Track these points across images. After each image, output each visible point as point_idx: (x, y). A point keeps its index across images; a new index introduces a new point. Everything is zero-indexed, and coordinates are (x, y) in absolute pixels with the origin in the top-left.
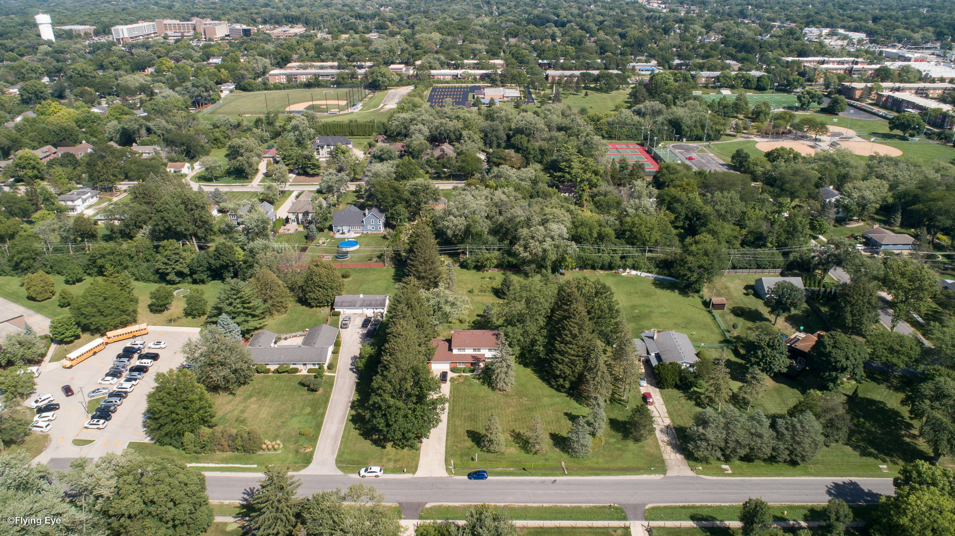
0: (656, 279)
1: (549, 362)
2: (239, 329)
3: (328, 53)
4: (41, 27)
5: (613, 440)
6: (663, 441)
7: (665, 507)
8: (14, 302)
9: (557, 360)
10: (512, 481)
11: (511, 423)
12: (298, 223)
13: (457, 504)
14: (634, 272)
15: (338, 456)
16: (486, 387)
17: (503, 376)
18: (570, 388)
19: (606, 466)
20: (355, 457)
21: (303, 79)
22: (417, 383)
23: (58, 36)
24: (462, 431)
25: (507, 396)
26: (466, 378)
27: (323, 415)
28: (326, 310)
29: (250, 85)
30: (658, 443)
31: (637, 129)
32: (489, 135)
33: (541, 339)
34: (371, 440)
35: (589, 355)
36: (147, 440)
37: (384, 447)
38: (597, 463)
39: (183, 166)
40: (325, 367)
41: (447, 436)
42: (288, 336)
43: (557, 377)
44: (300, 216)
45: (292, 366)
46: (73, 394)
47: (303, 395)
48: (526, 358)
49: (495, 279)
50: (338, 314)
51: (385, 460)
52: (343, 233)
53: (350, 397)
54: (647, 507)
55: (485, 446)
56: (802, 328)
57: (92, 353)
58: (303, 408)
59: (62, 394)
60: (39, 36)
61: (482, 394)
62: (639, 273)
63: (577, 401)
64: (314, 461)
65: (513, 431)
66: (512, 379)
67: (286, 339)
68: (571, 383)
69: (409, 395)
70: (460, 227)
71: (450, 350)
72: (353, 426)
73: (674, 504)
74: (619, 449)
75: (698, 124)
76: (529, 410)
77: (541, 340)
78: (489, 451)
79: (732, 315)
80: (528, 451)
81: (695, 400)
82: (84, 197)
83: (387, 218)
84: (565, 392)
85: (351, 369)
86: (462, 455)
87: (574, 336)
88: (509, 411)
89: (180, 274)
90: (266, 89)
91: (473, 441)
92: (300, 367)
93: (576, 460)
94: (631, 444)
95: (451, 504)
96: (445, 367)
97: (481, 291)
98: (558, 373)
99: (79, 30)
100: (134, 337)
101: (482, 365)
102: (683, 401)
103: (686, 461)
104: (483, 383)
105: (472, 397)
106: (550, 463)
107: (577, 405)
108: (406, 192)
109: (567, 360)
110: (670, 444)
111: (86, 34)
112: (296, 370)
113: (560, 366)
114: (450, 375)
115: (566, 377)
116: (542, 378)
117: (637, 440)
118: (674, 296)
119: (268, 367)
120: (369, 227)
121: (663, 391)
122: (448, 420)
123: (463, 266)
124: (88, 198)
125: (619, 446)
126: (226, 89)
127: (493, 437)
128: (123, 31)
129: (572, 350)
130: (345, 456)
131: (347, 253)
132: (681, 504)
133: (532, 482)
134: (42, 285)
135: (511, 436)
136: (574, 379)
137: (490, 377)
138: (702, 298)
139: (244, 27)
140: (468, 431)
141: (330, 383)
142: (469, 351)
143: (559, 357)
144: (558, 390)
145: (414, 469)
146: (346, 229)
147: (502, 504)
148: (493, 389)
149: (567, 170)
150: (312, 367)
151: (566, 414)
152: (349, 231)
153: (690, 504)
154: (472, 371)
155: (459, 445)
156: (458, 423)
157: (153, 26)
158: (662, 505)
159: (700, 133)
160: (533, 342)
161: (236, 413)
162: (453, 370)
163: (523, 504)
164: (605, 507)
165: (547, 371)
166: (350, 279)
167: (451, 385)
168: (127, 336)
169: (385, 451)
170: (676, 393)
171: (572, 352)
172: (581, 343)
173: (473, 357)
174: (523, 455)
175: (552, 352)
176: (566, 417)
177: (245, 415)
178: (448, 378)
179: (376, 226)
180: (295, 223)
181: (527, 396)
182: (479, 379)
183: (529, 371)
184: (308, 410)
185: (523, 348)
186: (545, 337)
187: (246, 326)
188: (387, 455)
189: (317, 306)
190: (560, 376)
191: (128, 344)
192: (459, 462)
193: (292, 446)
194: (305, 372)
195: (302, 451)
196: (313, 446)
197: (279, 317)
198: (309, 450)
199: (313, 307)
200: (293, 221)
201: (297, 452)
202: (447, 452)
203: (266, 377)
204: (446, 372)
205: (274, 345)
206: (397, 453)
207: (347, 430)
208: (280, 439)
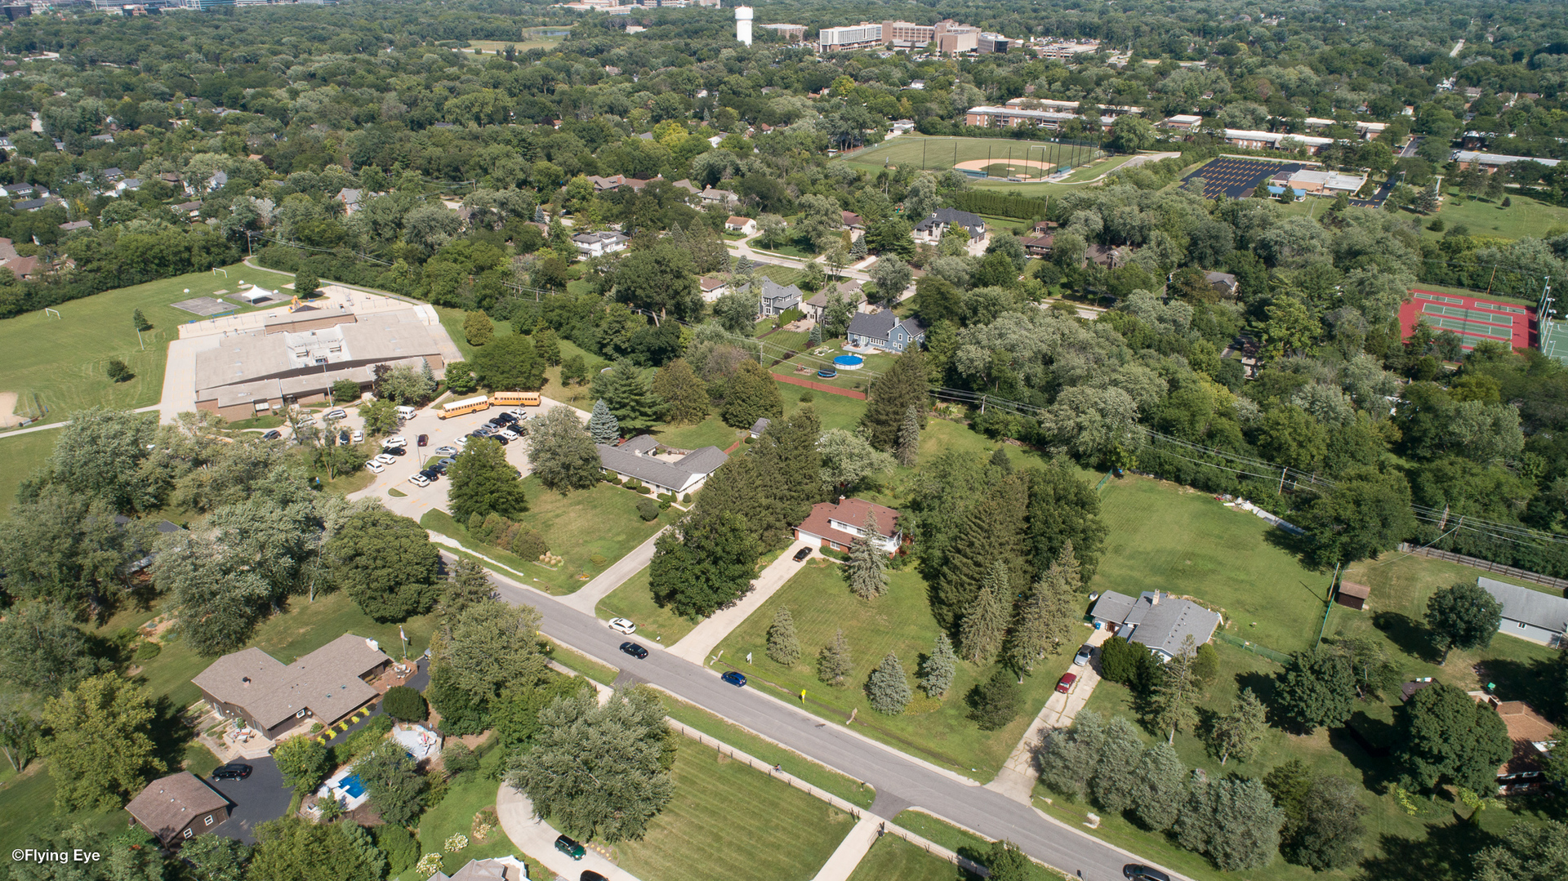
0: (1280, 527)
2: (617, 424)
3: (1079, 88)
4: (739, 23)
5: (952, 711)
6: (1027, 745)
7: (937, 821)
8: (454, 341)
10: (769, 702)
12: (817, 321)
13: (680, 698)
14: (1248, 506)
15: (608, 597)
17: (865, 573)
19: (910, 738)
20: (622, 605)
21: (1015, 123)
23: (756, 37)
24: (765, 624)
25: (864, 604)
26: (830, 564)
27: (633, 548)
28: (744, 434)
29: (933, 125)
30: (1016, 743)
34: (656, 594)
36: (449, 512)
37: (662, 606)
38: (903, 730)
39: (745, 223)
40: (680, 497)
41: (743, 623)
42: (673, 450)
44: (820, 311)
45: (644, 484)
46: (425, 445)
47: (630, 520)
51: (652, 620)
52: (856, 345)
54: (911, 809)
56: (1492, 686)
57: (470, 410)
58: (618, 534)
59: (415, 441)
60: (735, 36)
62: (1256, 509)
64: (579, 592)
67: (670, 453)
70: (976, 363)
71: (828, 521)
73: (953, 823)
74: (951, 727)
76: (877, 631)
80: (822, 679)
81: (1144, 715)
82: (607, 241)
86: (738, 650)
89: (617, 349)
90: (955, 134)
92: (653, 488)
93: (876, 714)
94: (973, 728)
95: (674, 695)
96: (816, 543)
99: (785, 31)
100: (523, 405)
102: (1123, 707)
103: (1033, 783)
105: (817, 590)
106: (839, 704)
108: (962, 304)
110: (1033, 751)
111: (792, 36)
112: (648, 491)
114: (814, 553)
118: (1287, 562)
119: (619, 477)
120: (895, 344)
121: (1103, 681)
123: (974, 425)
124: (611, 243)
125: (953, 722)
126: (898, 128)
128: (834, 36)
130: (615, 601)
131: (835, 371)
132: (963, 828)
133: (792, 715)
134: (479, 326)
135: (821, 653)
138: (1337, 579)
139: (1001, 38)
141: (671, 517)
142: (852, 530)
145: (670, 641)
147: (731, 721)
148: (852, 589)
150: (665, 492)
152: (865, 345)
153: (978, 834)
154: (846, 559)
155: (746, 638)
156: (770, 612)
157: (878, 29)
158: (935, 815)
161: (550, 515)
162: (821, 549)
163: (755, 732)
164: (854, 782)
167: (804, 565)
168: (515, 402)
169: (660, 610)
170: (1124, 693)
173: (856, 540)
174: (812, 679)
176: (917, 660)
177: (557, 520)
178: (808, 557)
179: (905, 344)
181: (889, 615)
182: (845, 571)
184: (622, 538)
187: (629, 424)
188: (659, 615)
189: (736, 425)
191: (509, 410)
192: (726, 656)
193: (571, 569)
194: (654, 496)
195: (577, 577)
196: (592, 577)
197: (686, 427)
198: (583, 579)
199: (732, 426)
200: (812, 317)
201: (571, 576)
202: (726, 639)
203: (612, 488)
204: (810, 550)
205: (638, 453)
206: (669, 618)
207: (641, 574)
208: (566, 557)
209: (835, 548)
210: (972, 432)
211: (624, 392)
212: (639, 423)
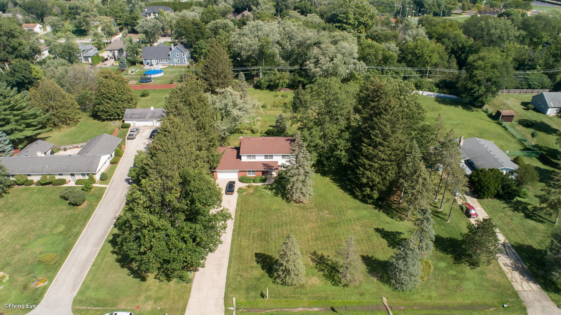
0: (438, 97)
1: (354, 169)
2: (7, 138)
5: (442, 265)
6: (506, 265)
9: (363, 165)
11: (311, 243)
12: (115, 60)
15: (81, 292)
16: (279, 198)
17: (300, 185)
18: (378, 199)
19: (442, 302)
20: (102, 295)
22: (186, 194)
24: (249, 255)
25: (304, 208)
26: (256, 189)
27: (78, 234)
28: (118, 123)
30: (500, 268)
31: (390, 7)
32: (280, 4)
33: (343, 142)
34: (130, 269)
35: (404, 158)
37: (144, 279)
39: (35, 26)
40: (97, 177)
41: (230, 262)
42: (67, 147)
43: (362, 186)
44: (116, 53)
45: (57, 177)
47: (61, 210)
48: (323, 165)
49: (287, 97)
50: (128, 126)
51: (142, 298)
52: (152, 65)
53: (116, 212)
55: (279, 276)
58: (56, 226)
61: (275, 206)
63: (388, 214)
64: (43, 302)
65: (315, 253)
66: (310, 190)
67: (65, 150)
68: (380, 192)
69: (175, 210)
71: (239, 157)
72: (112, 249)
74: (454, 277)
75: (435, 4)
76: (332, 225)
77: (342, 144)
78: (284, 283)
79: (521, 127)
80: (336, 283)
81: (523, 212)
83: (192, 53)
84: (372, 204)
85: (127, 180)
86: (248, 290)
87: (385, 137)
88: (308, 227)
91: (263, 268)
92: (68, 178)
93: (401, 294)
94: (467, 270)
96: (233, 176)
97: (274, 106)
98: (365, 181)
101: (275, 174)
102: (510, 213)
103: (545, 293)
104: (276, 194)
105: (263, 211)
106: (368, 299)
107: (389, 219)
108: (207, 30)
109: (376, 165)
110: (516, 269)
112: (63, 182)
113: (368, 173)
114: (238, 185)
115: (374, 185)
116: (344, 188)
117: (474, 264)
119: (29, 178)
120: (175, 60)
122: (233, 240)
123: (258, 87)
125: (453, 272)
127: (290, 266)
129: (383, 153)
130: (91, 294)
131: (150, 79)
135: (313, 260)
136: (384, 188)
137: (284, 188)
138: (486, 112)
140: (257, 255)
141: (99, 196)
142: (260, 159)
143: (367, 162)
144: (365, 202)
145: (179, 312)
146: (154, 62)
148: (288, 200)
149: (345, 21)
150: (81, 177)
151: (377, 230)
152: (157, 64)
154: (264, 181)
155: (245, 274)
156: (245, 243)
159: (437, 10)
160: (334, 148)
162: (241, 180)
165: (350, 180)
166: (149, 97)
167: (239, 197)
169: (145, 284)
170: (497, 202)
171: (383, 156)
172: (394, 145)
173: (264, 164)
174: (329, 287)
175: (356, 157)
176: (379, 235)
178: (236, 189)
179: (182, 59)
180: (113, 60)
181: (328, 209)
182: (271, 189)
183: (327, 180)
184: (61, 228)
185: (320, 155)
186: (347, 140)
187: (19, 136)
188: (147, 290)
189: (107, 119)
190: (367, 185)
192: (243, 300)
193: (21, 279)
194: (72, 184)
195: (32, 286)
196: (51, 280)
197: (66, 130)
198: (42, 285)
199: (104, 120)
200: (111, 58)
201: (25, 287)
202: (228, 285)
203: (26, 190)
204: (234, 182)
205: (40, 154)
206: (160, 288)
207: (102, 255)
208: (8, 269)
209: (252, 175)
210: (258, 91)
211: (5, 110)
212: (29, 132)
